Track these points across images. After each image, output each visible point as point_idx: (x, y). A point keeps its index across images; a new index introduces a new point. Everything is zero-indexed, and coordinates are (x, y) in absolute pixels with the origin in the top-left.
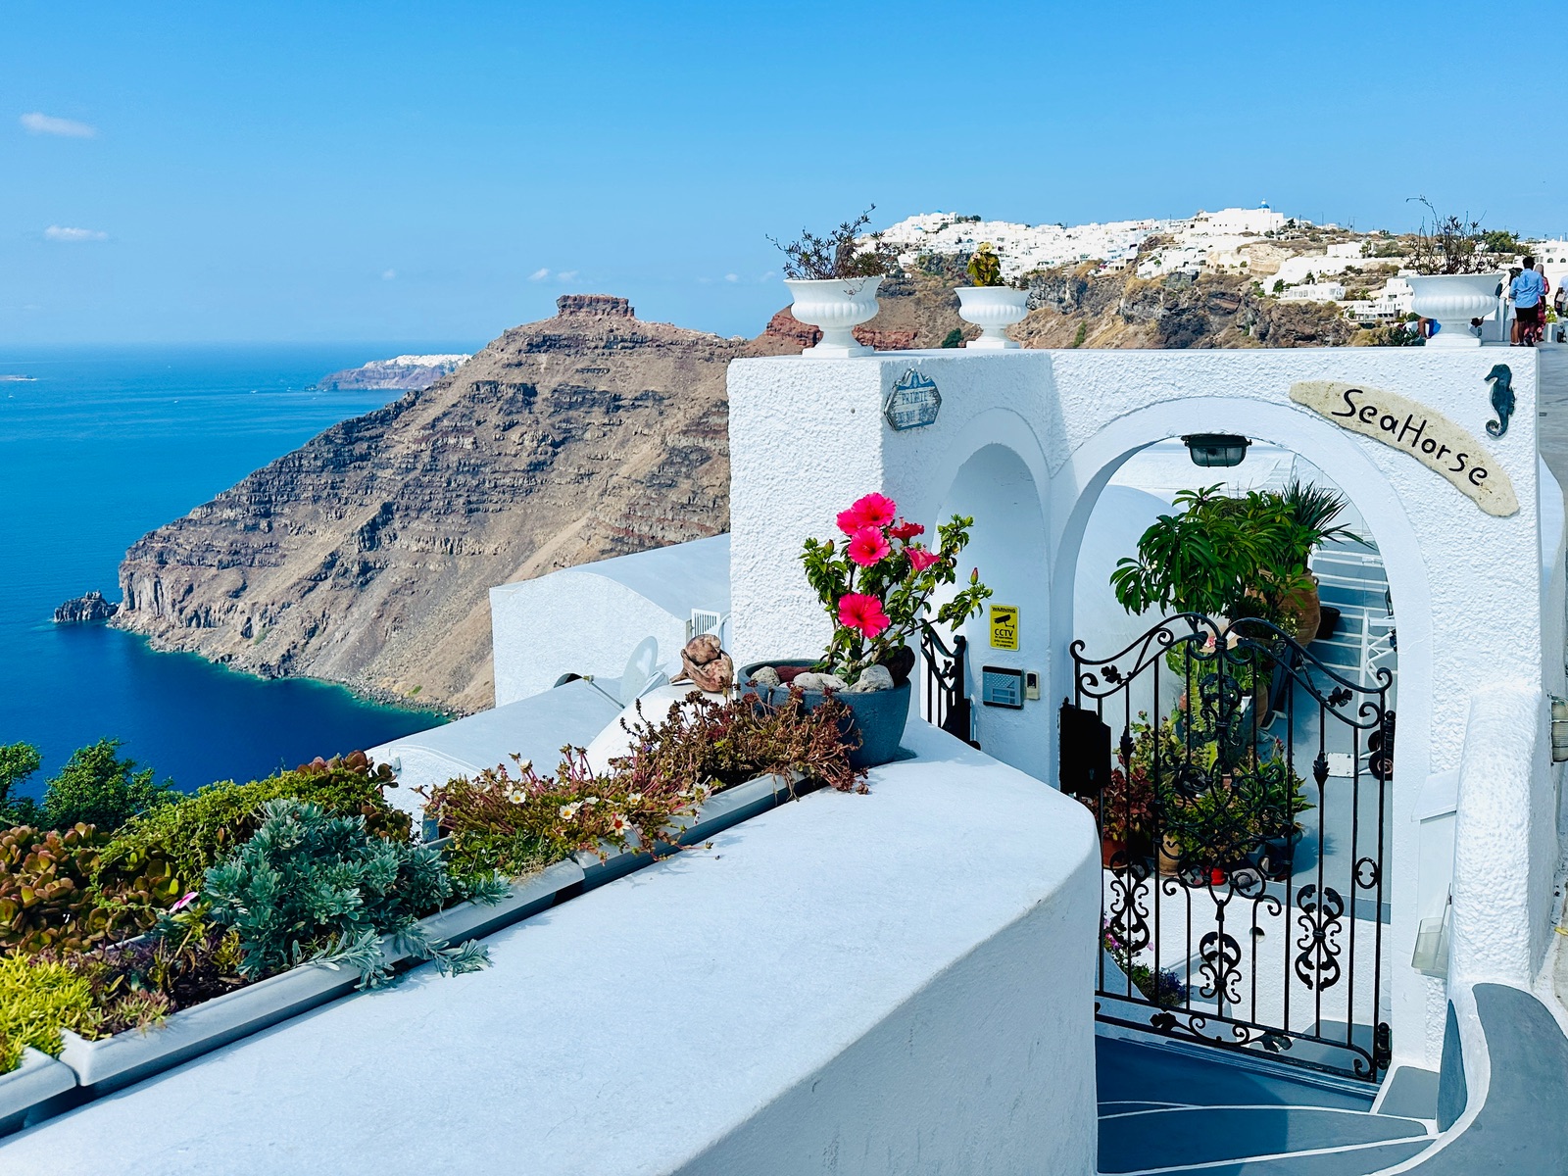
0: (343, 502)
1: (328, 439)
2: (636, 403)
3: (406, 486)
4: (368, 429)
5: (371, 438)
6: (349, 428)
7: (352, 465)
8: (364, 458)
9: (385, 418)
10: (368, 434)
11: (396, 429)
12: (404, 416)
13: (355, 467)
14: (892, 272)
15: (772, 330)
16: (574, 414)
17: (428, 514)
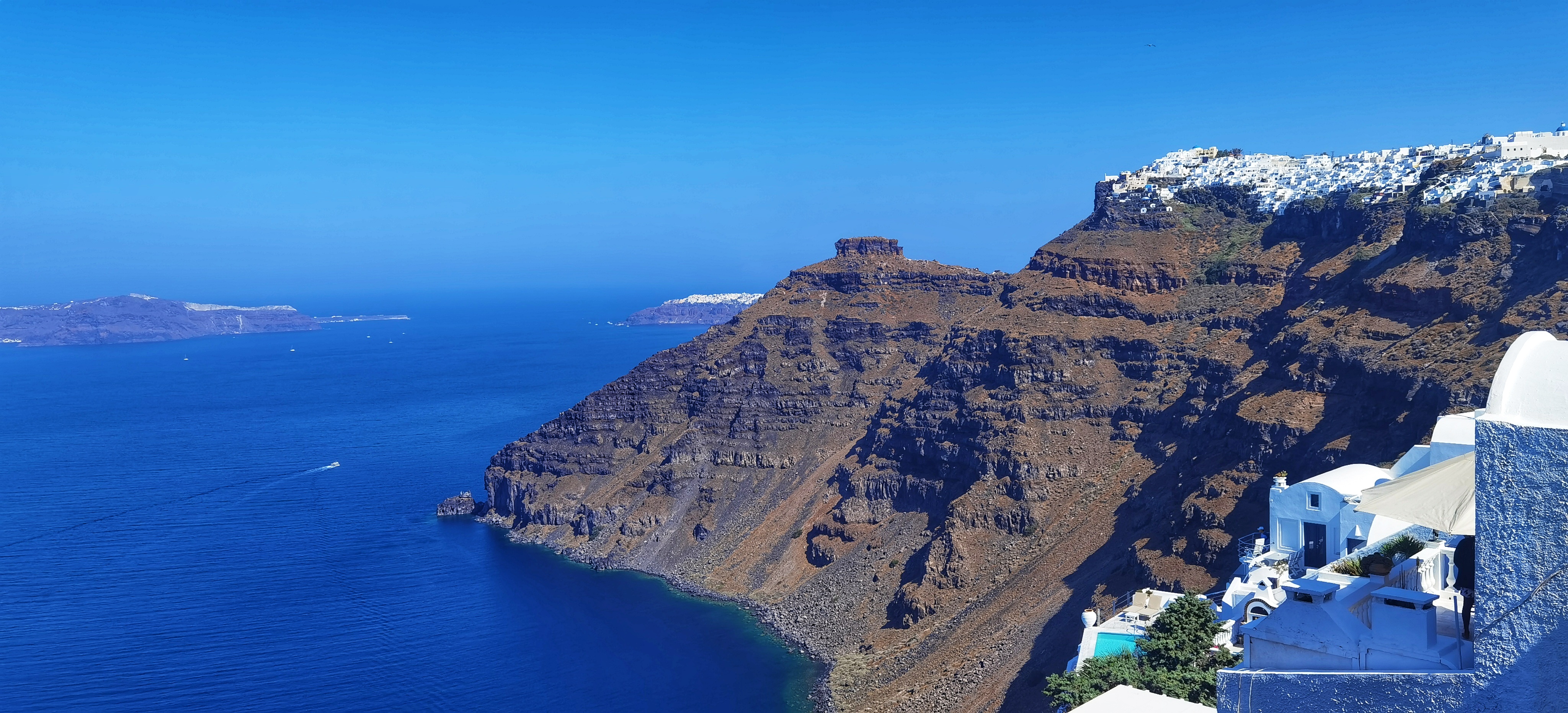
2: (905, 333)
14: (1153, 205)
15: (1034, 265)
16: (850, 343)
17: (728, 431)
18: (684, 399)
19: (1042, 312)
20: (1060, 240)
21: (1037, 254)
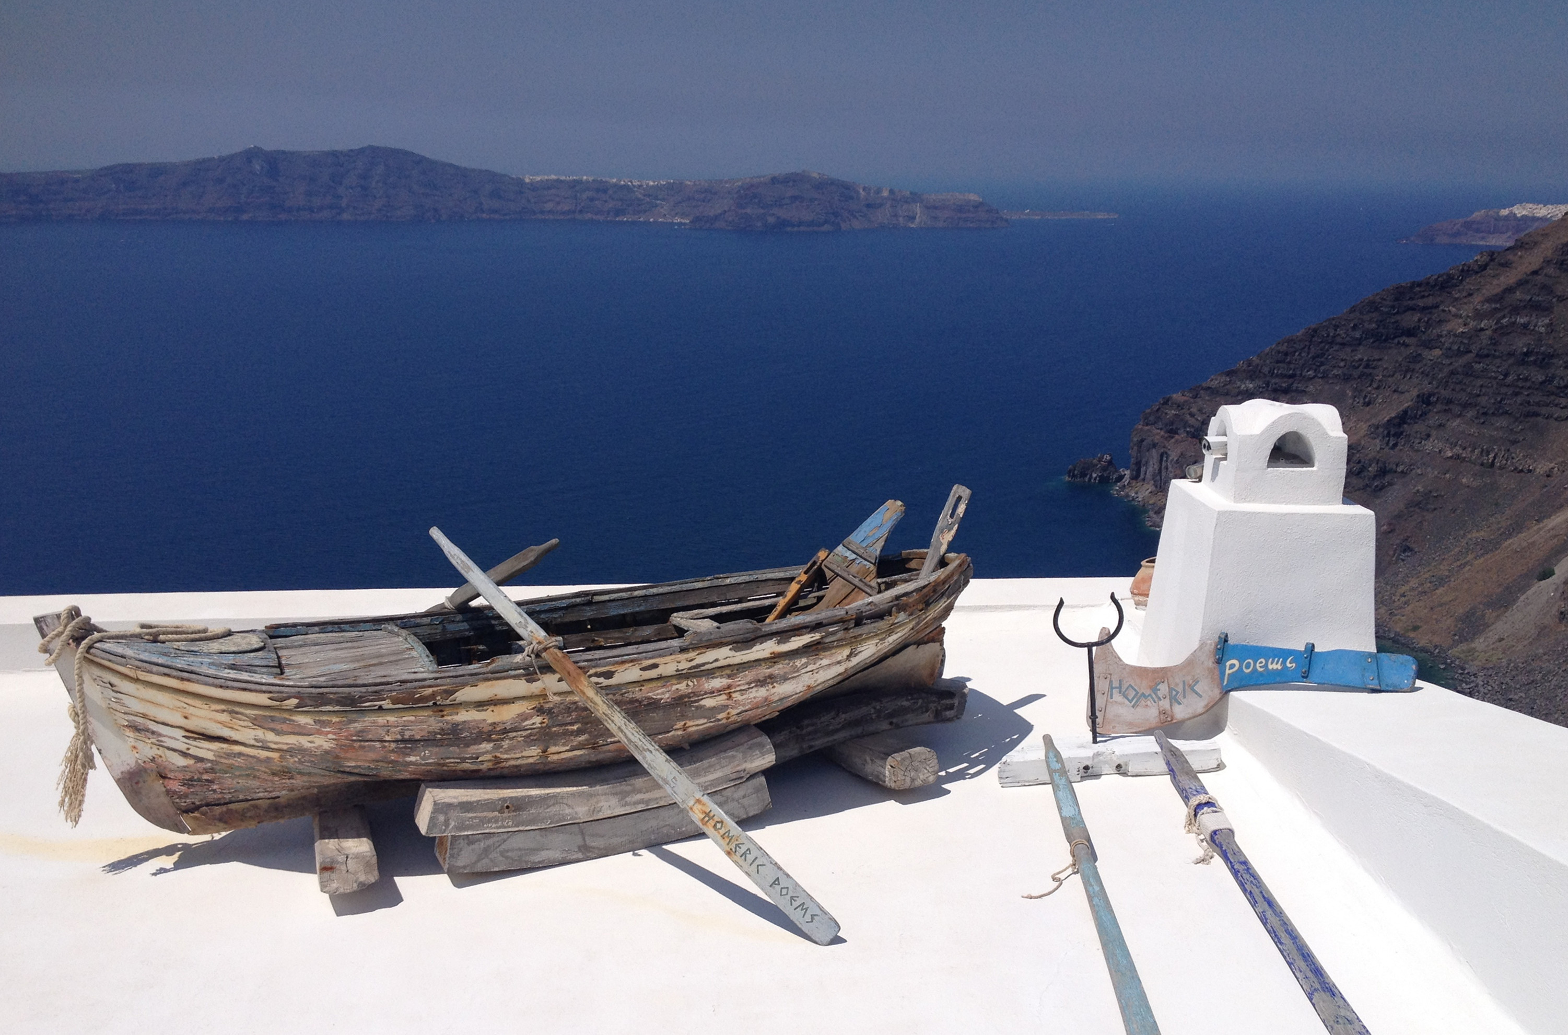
0: (1375, 385)
1: (1373, 306)
3: (1452, 373)
4: (1423, 297)
5: (1424, 309)
6: (1400, 293)
7: (1396, 341)
8: (1410, 333)
9: (1445, 284)
10: (1421, 303)
11: (1456, 299)
12: (1469, 284)
13: (1399, 343)
17: (1470, 414)
18: (1417, 358)
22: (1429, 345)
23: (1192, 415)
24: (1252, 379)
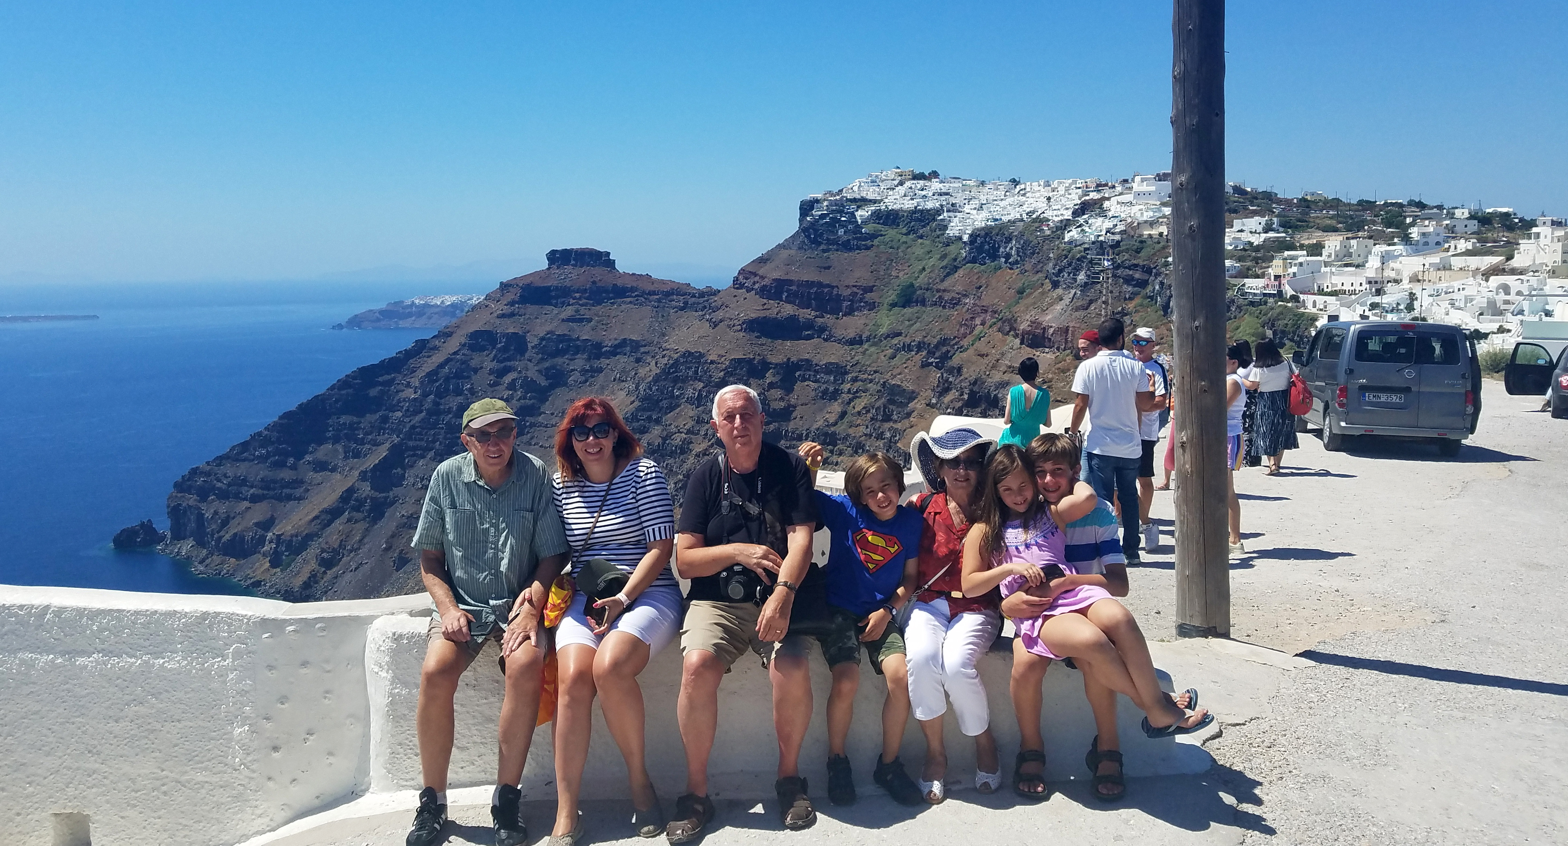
0: (359, 442)
1: (347, 383)
2: (616, 350)
3: (413, 427)
4: (381, 374)
5: (384, 383)
6: (365, 373)
9: (395, 365)
10: (380, 379)
11: (405, 375)
12: (412, 363)
14: (850, 227)
15: (737, 284)
16: (559, 360)
17: (431, 454)
18: (385, 419)
19: (742, 334)
20: (762, 260)
21: (739, 273)
22: (393, 409)
23: (219, 480)
24: (262, 446)
